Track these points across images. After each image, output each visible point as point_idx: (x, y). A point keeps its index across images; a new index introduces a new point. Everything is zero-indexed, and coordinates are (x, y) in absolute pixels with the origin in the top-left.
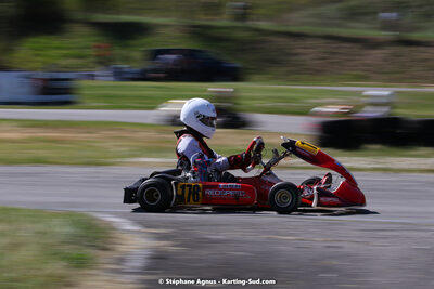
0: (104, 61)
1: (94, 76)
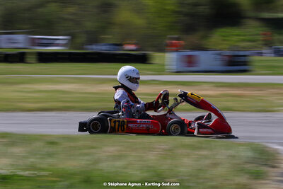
0: (268, 44)
1: (261, 53)
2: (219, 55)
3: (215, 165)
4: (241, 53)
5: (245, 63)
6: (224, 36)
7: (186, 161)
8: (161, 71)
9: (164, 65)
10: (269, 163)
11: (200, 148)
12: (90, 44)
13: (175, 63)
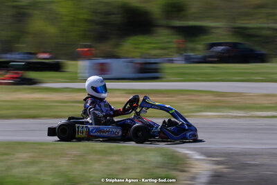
0: (180, 51)
1: (172, 60)
2: (131, 62)
3: (126, 170)
4: (153, 61)
5: (156, 71)
6: (135, 44)
7: (97, 166)
8: (74, 79)
9: (76, 73)
10: (178, 167)
11: (111, 154)
12: (6, 53)
13: (87, 71)
